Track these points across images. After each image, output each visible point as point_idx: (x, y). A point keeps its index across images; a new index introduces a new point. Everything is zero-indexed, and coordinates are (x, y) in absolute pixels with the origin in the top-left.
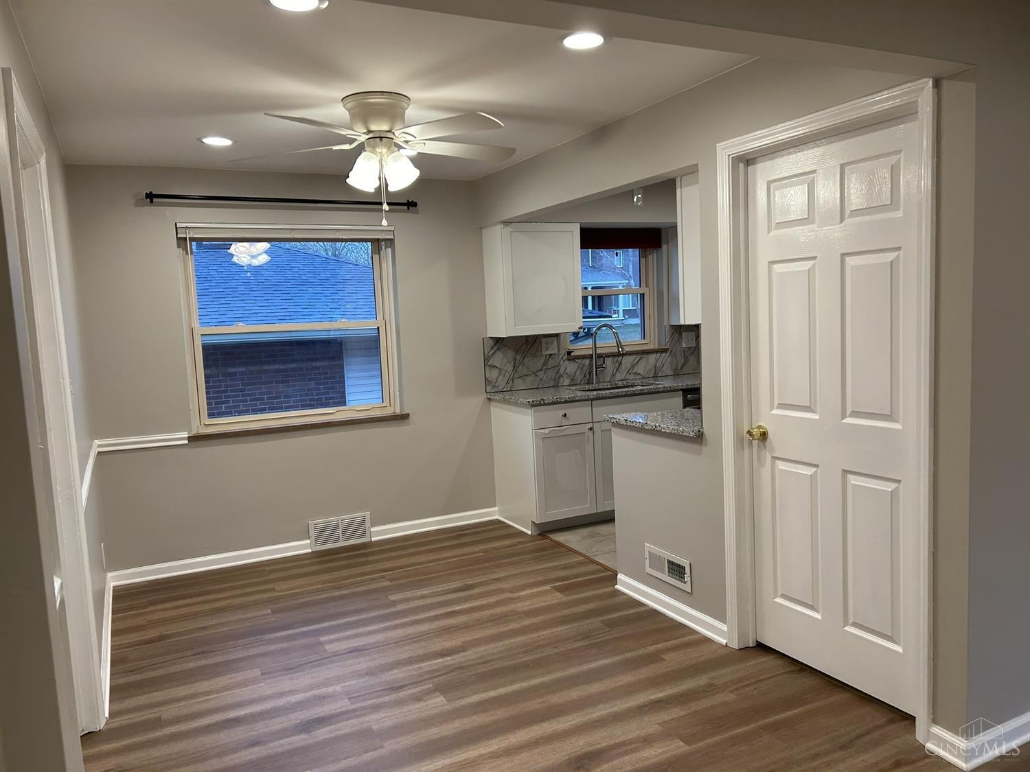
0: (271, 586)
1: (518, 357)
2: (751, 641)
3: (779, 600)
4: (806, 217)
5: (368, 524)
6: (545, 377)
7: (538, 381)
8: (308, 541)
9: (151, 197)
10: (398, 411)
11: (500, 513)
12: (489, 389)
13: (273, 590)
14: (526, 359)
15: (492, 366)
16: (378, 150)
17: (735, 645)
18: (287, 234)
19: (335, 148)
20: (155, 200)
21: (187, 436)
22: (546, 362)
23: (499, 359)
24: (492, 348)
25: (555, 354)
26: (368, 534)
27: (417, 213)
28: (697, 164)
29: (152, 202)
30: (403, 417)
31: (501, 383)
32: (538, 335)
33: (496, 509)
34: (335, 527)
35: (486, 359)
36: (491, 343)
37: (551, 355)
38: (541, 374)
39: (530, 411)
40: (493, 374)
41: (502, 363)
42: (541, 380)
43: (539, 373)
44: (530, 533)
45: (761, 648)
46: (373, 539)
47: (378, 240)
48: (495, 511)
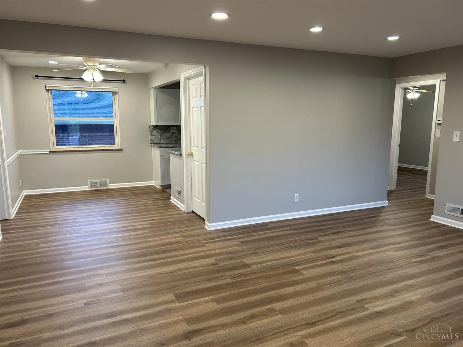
0: (71, 196)
1: (162, 133)
2: (190, 210)
3: (195, 198)
4: (196, 96)
5: (108, 183)
6: (172, 140)
7: (169, 141)
8: (88, 187)
9: (37, 76)
10: (120, 148)
11: (155, 183)
12: (151, 142)
13: (72, 197)
14: (165, 133)
15: (152, 135)
16: (91, 70)
17: (186, 211)
18: (82, 89)
19: (79, 69)
20: (39, 77)
21: (49, 151)
22: (172, 135)
23: (155, 133)
24: (153, 129)
25: (176, 132)
26: (108, 186)
27: (127, 83)
28: (179, 79)
29: (38, 78)
30: (121, 150)
31: (156, 141)
32: (170, 125)
33: (153, 182)
34: (97, 183)
35: (151, 132)
36: (153, 127)
37: (174, 132)
38: (170, 139)
39: (159, 149)
40: (154, 137)
41: (156, 134)
42: (171, 140)
43: (170, 138)
44: (159, 188)
45: (193, 212)
46: (110, 188)
47: (113, 92)
48: (153, 183)
